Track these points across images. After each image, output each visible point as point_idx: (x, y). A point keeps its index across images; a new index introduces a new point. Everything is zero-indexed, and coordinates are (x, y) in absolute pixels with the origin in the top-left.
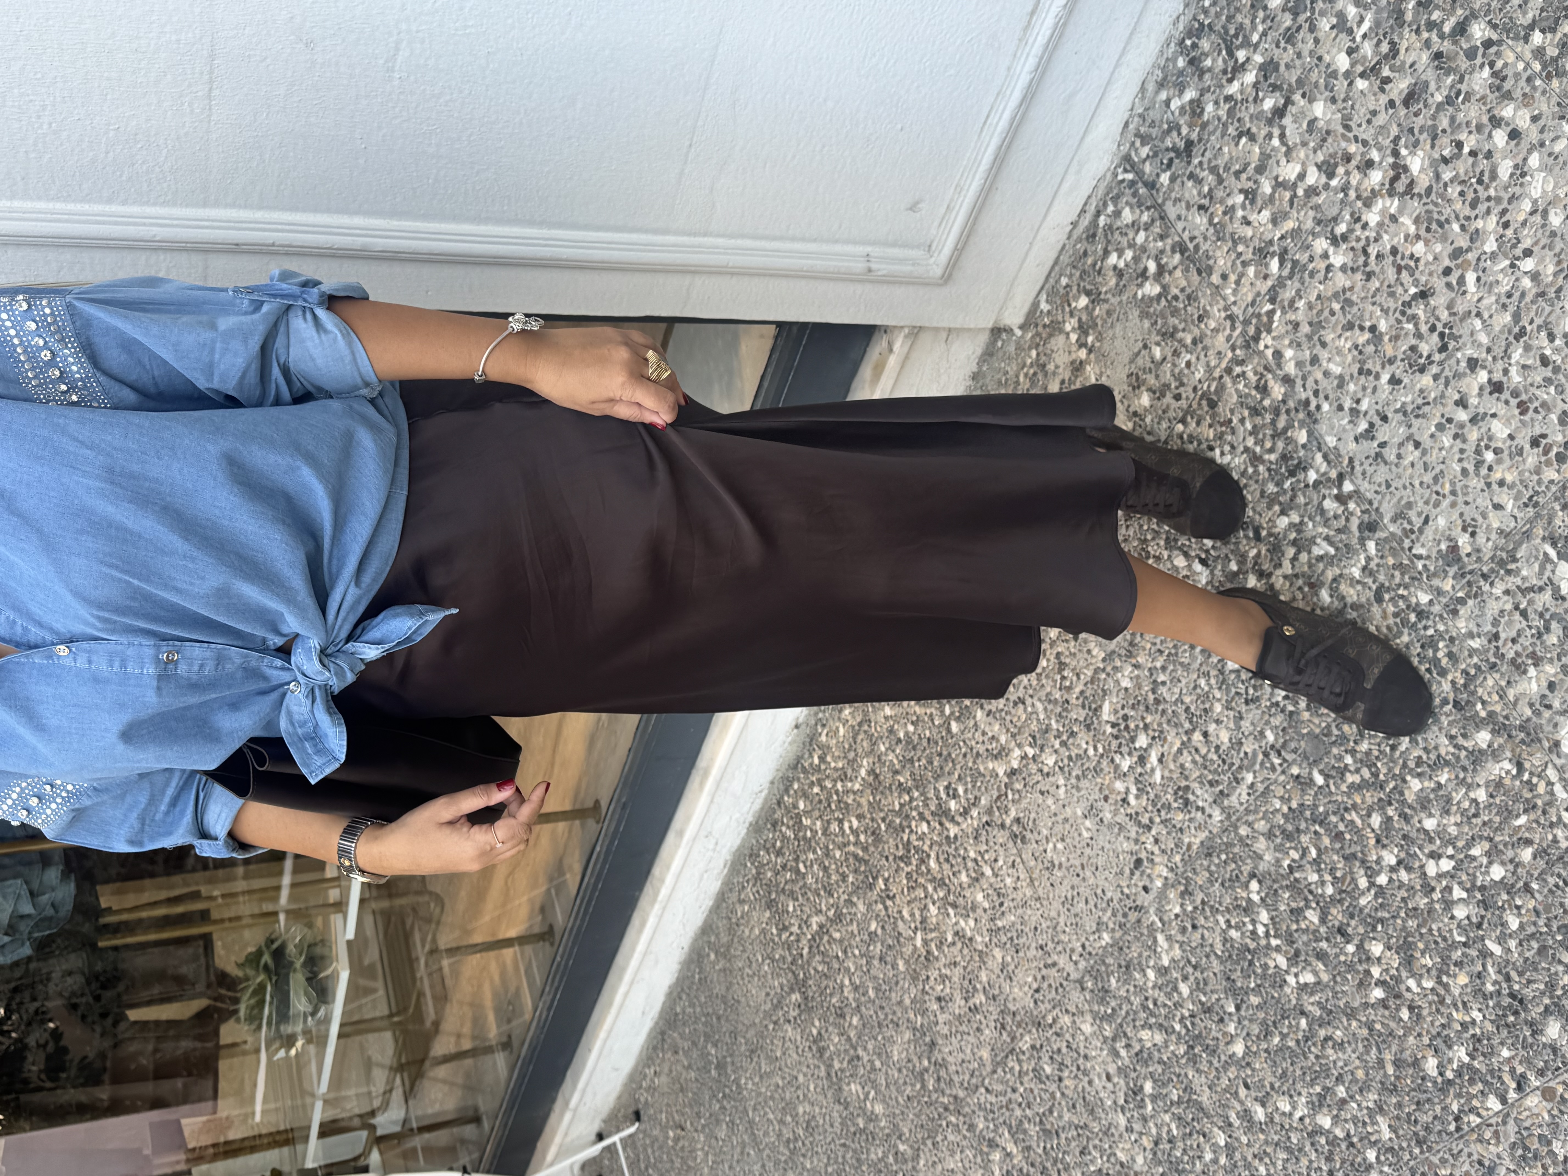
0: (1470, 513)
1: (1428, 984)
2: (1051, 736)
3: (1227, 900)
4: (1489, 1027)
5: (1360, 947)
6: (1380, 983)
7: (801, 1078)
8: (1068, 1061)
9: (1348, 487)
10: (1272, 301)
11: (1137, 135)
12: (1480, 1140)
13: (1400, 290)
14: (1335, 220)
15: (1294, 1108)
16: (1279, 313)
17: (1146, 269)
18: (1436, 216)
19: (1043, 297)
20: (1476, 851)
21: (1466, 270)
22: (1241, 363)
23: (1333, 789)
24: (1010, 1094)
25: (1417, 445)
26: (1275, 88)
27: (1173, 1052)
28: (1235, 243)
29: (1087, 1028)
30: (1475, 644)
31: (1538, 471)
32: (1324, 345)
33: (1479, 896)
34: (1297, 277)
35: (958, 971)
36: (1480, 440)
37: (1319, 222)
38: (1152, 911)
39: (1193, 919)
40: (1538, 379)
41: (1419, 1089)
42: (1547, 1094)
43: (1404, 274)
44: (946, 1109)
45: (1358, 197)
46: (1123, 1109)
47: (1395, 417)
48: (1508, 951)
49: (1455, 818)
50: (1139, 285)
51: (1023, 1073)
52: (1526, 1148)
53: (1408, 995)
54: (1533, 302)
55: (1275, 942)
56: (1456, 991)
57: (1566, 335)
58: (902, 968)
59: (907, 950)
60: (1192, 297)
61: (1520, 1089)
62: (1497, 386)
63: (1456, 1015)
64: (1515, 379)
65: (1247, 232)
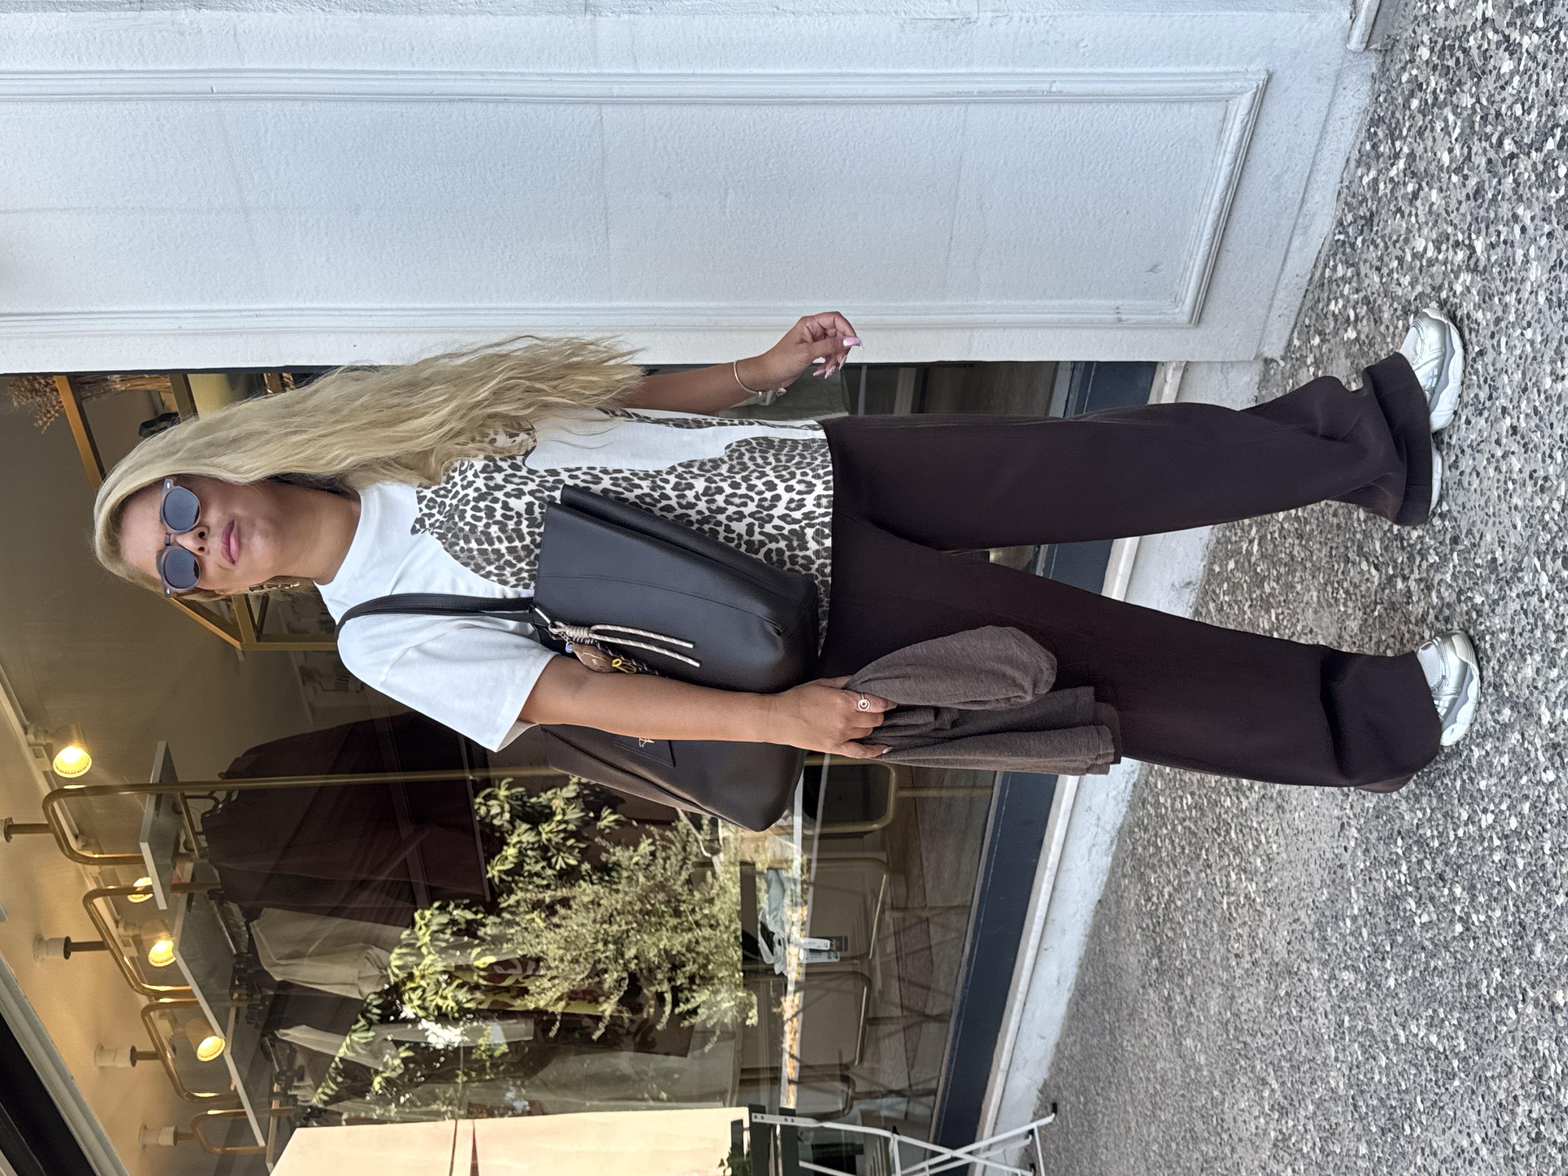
0: (1502, 531)
1: (1483, 918)
3: (1387, 855)
4: (1510, 950)
5: (1450, 889)
6: (1460, 919)
7: (1158, 1036)
8: (1305, 1004)
9: (1445, 507)
11: (1346, 203)
12: (1506, 1045)
14: (1440, 288)
15: (1419, 1029)
17: (1349, 317)
18: (1488, 290)
19: (1295, 334)
20: (1504, 807)
21: (1501, 335)
24: (1274, 1038)
25: (1478, 474)
26: (1414, 175)
27: (1359, 989)
28: (1393, 300)
29: (1316, 973)
30: (1503, 636)
31: (1532, 499)
33: (1505, 843)
35: (1247, 928)
36: (1506, 472)
37: (1433, 289)
39: (1369, 872)
40: (1533, 426)
41: (1478, 1006)
42: (1536, 1003)
43: (1473, 334)
44: (1240, 1054)
45: (1452, 271)
46: (1333, 1041)
47: (1468, 451)
48: (1518, 887)
49: (1494, 780)
50: (1346, 331)
51: (1281, 1017)
52: (1526, 1049)
53: (1473, 928)
54: (1531, 364)
55: (1410, 889)
56: (1495, 923)
57: (1545, 392)
58: (1215, 929)
59: (1218, 913)
60: (1371, 345)
61: (1524, 1001)
62: (1514, 430)
63: (1497, 943)
64: (1523, 424)
65: (1399, 292)
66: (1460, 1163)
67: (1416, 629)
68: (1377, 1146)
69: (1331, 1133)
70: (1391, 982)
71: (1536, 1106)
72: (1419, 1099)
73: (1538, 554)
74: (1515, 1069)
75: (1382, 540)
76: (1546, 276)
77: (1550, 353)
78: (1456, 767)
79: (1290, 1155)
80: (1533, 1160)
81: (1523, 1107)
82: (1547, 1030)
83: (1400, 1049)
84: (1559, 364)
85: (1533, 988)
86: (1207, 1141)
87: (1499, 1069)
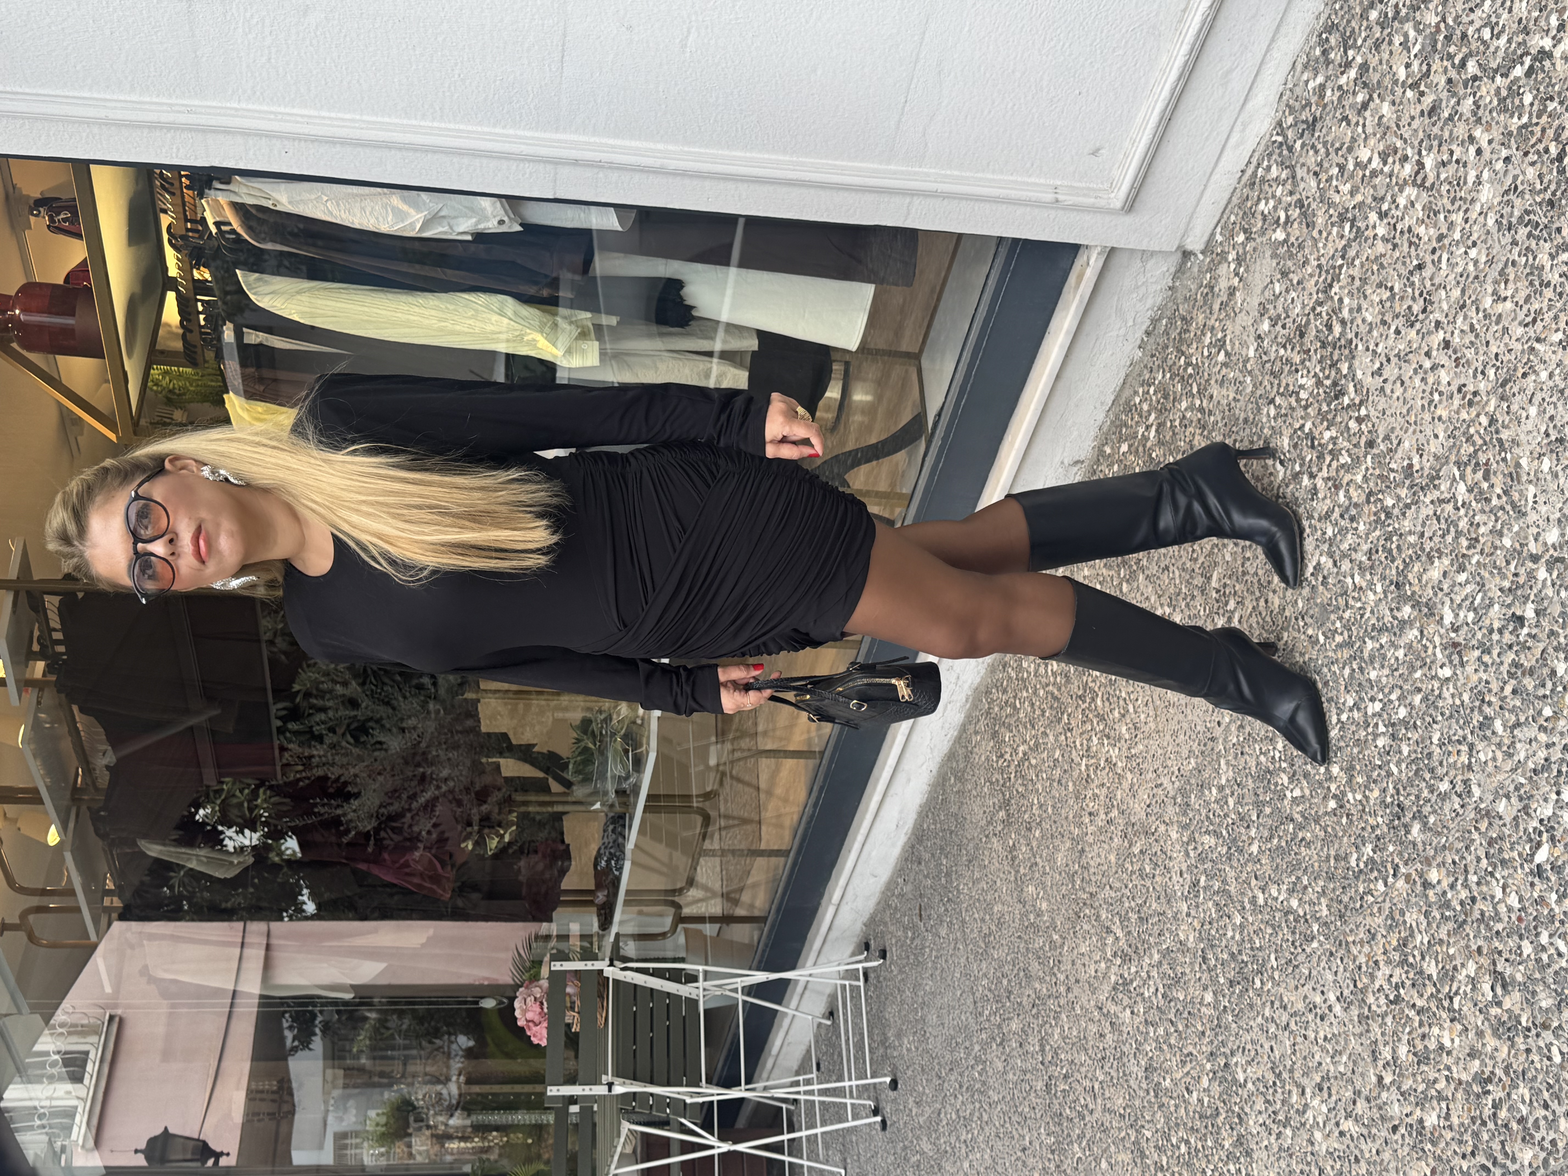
0: (1422, 439)
1: (1359, 797)
2: (1180, 598)
4: (1386, 829)
5: (1327, 769)
6: (1335, 796)
7: (998, 882)
8: (1160, 863)
9: (1363, 412)
10: (1343, 257)
11: (1287, 105)
12: (1371, 914)
13: (1408, 260)
14: (1383, 199)
15: (1279, 893)
16: (1345, 268)
17: (1279, 218)
18: (1433, 206)
19: (1218, 229)
20: (1393, 697)
21: (1443, 252)
22: (1321, 304)
24: (1123, 891)
25: (1403, 383)
26: (1365, 85)
27: (1219, 853)
28: (1329, 206)
29: (1174, 835)
30: (1412, 539)
31: (1458, 412)
32: (1365, 297)
33: (1391, 730)
34: (1358, 240)
35: (1104, 791)
36: (1433, 384)
37: (1375, 199)
38: (1221, 740)
39: (1242, 746)
40: (1467, 342)
41: (1346, 877)
42: (1408, 878)
43: (1412, 249)
44: (1085, 904)
45: (1397, 184)
46: (1186, 898)
47: (1394, 360)
48: (1400, 771)
49: (1386, 671)
50: (1274, 231)
51: (1133, 872)
52: (1393, 919)
53: (1348, 805)
54: (1472, 283)
55: (1284, 765)
56: (1372, 802)
57: (1485, 310)
58: (1071, 789)
59: (1075, 774)
60: (1301, 247)
61: (1394, 875)
62: (1447, 344)
63: (1372, 821)
64: (1457, 340)
65: (1337, 199)
67: (1318, 525)
68: (1224, 996)
69: (1177, 981)
70: (1254, 849)
71: (1398, 971)
72: (1273, 957)
73: (1458, 464)
74: (1379, 936)
75: (1291, 438)
76: (1499, 199)
77: (1493, 274)
78: (1346, 655)
79: (1130, 998)
80: (1389, 1020)
81: (1385, 970)
82: (1416, 904)
83: (1256, 909)
84: (1503, 285)
85: (1406, 864)
86: (1041, 980)
87: (1362, 935)
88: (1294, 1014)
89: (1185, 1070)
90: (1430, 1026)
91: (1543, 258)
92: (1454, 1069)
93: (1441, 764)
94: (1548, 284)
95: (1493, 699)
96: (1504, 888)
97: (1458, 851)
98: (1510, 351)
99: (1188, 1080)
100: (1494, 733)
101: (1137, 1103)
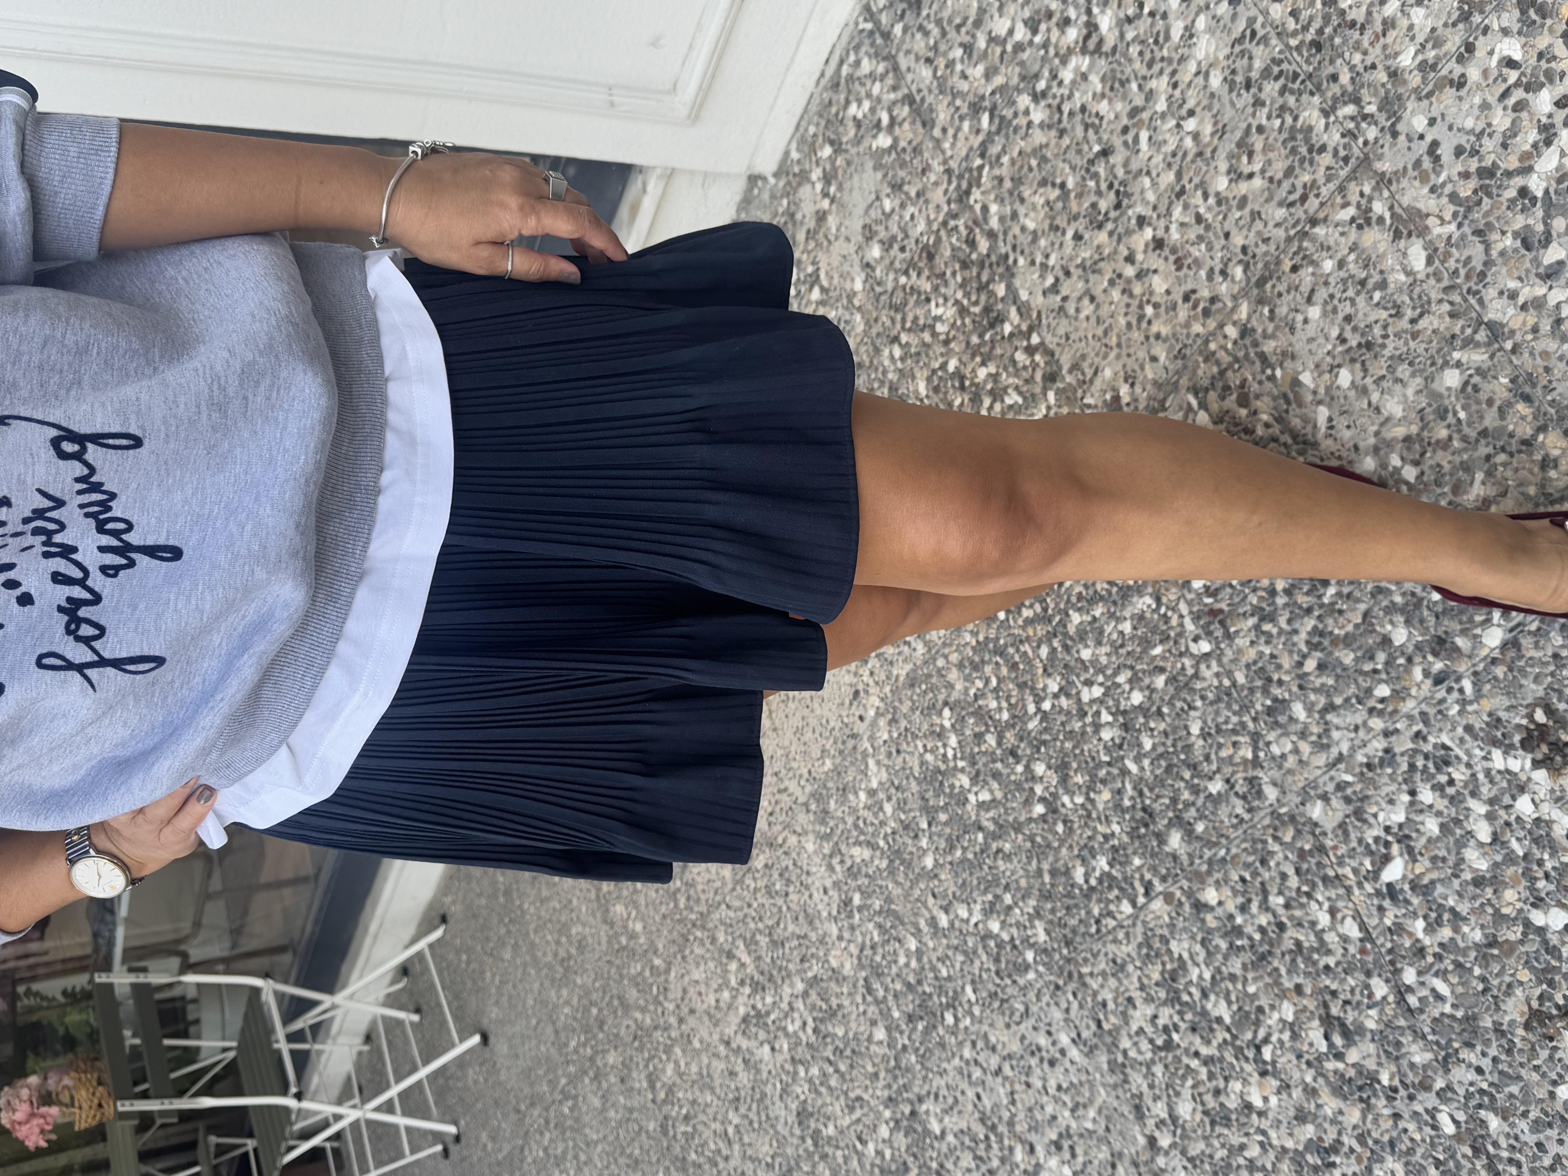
0: (1131, 364)
1: (1079, 800)
3: (925, 727)
4: (1126, 839)
5: (1027, 767)
6: (1042, 800)
8: (794, 878)
9: (1035, 339)
10: (982, 156)
12: (1115, 941)
13: (1086, 148)
14: (1037, 76)
15: (971, 915)
16: (987, 168)
17: (880, 120)
18: (1119, 75)
19: (794, 146)
20: (1121, 679)
21: (1140, 129)
22: (955, 216)
23: (1011, 622)
24: (746, 910)
25: (1092, 299)
27: (877, 867)
28: (954, 96)
29: (810, 847)
31: (1187, 325)
32: (1022, 200)
33: (1121, 720)
34: (1003, 132)
36: (1143, 295)
37: (1023, 79)
38: (865, 738)
39: (898, 744)
40: (1193, 236)
41: (1069, 895)
42: (1168, 898)
43: (1091, 132)
44: (694, 925)
45: (1057, 55)
46: (835, 919)
47: (1076, 272)
48: (1142, 769)
49: (1106, 649)
50: (875, 137)
51: (756, 890)
52: (1150, 947)
53: (1063, 811)
54: (1193, 161)
55: (961, 764)
56: (1100, 806)
57: (1218, 194)
60: (917, 150)
61: (1147, 894)
62: (1159, 243)
63: (1100, 828)
64: (1175, 235)
65: (964, 86)
66: (1034, 1062)
68: (902, 1033)
69: (832, 1014)
70: (928, 862)
71: (1166, 1011)
72: (969, 989)
73: (1194, 390)
74: (1130, 968)
75: (929, 380)
76: (1227, 50)
77: (1227, 147)
78: (1041, 632)
79: (768, 1032)
80: (1158, 1069)
81: (1145, 1010)
82: (1185, 929)
83: (938, 932)
84: (1245, 159)
85: (1164, 881)
86: (644, 1010)
87: (1102, 966)
88: (1010, 1057)
89: (855, 1116)
90: (1226, 1079)
91: (1311, 115)
92: (1273, 1134)
93: (1207, 758)
94: (1323, 149)
95: (1286, 678)
96: (1333, 912)
97: (1247, 866)
98: (1266, 241)
99: (860, 1128)
100: (1291, 718)
101: (789, 1151)
